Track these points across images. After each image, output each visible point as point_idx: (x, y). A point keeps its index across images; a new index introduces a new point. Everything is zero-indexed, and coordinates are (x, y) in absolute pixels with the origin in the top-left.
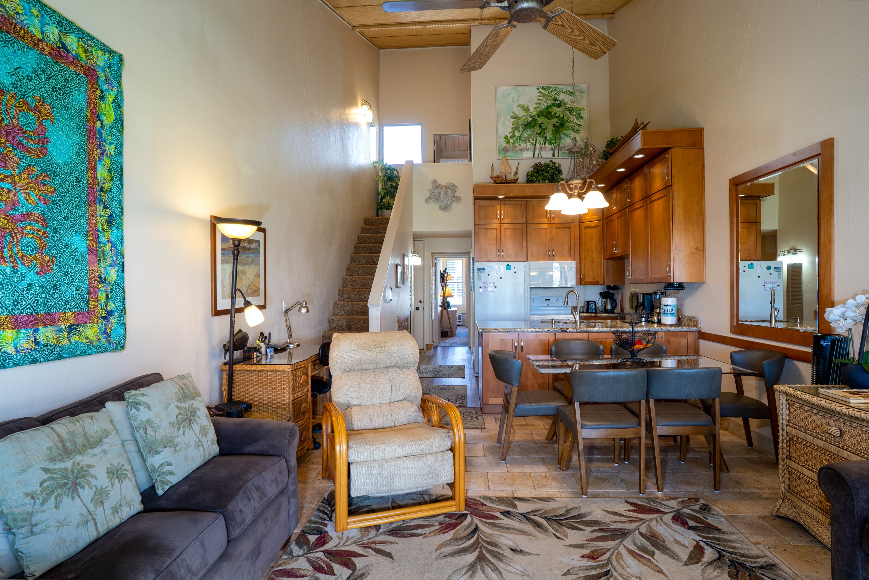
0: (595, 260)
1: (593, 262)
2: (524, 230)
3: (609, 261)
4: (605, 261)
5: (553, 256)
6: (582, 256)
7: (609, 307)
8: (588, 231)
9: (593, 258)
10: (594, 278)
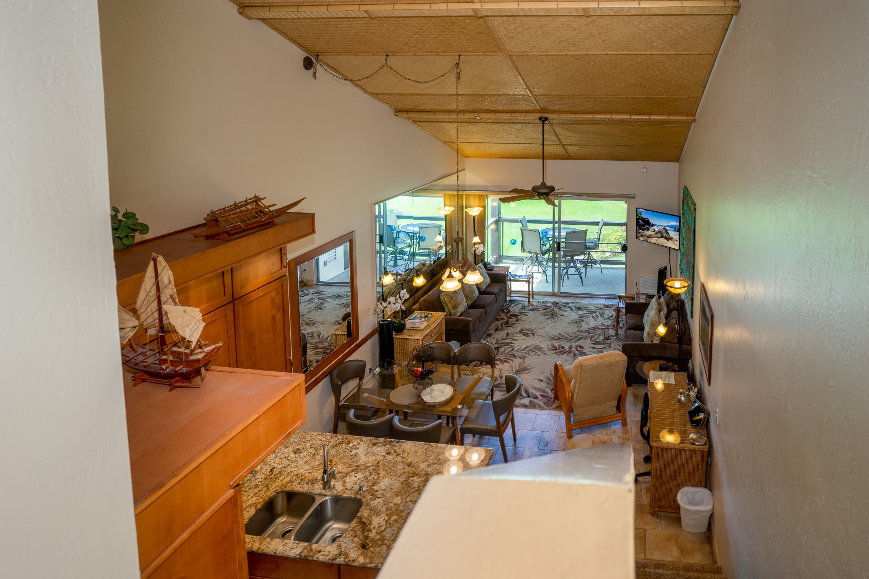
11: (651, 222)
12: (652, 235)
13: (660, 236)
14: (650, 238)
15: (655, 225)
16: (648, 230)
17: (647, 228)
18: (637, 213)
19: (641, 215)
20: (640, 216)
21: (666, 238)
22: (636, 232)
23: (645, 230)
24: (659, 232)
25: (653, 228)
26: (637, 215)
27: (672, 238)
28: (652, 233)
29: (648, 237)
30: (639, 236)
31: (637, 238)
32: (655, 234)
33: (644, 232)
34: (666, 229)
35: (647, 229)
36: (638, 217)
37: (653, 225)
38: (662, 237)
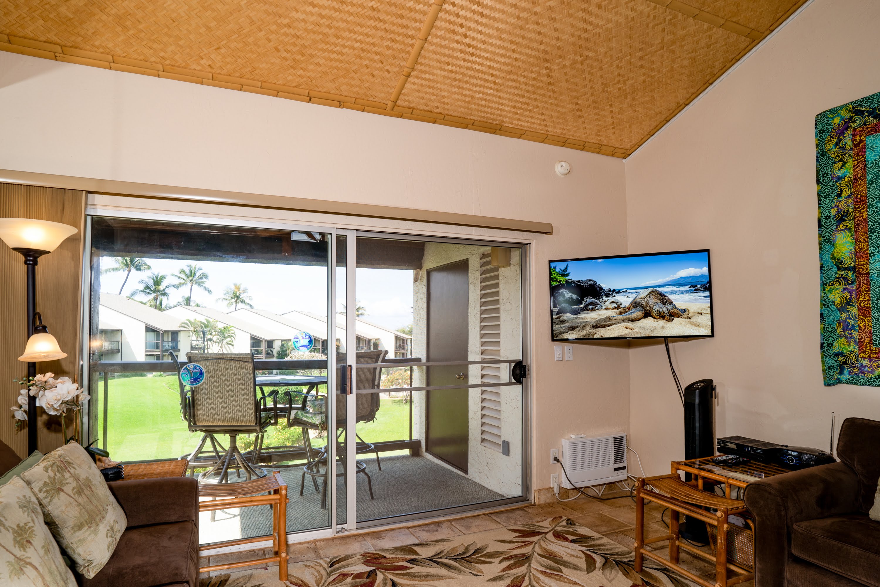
11: (603, 286)
12: (608, 318)
13: (638, 313)
14: (605, 326)
15: (618, 292)
16: (592, 310)
17: (591, 304)
18: (550, 274)
19: (567, 275)
20: (562, 278)
21: (661, 316)
22: (552, 323)
23: (585, 309)
24: (635, 304)
25: (612, 299)
26: (551, 279)
27: (685, 311)
28: (611, 313)
29: (594, 327)
30: (563, 330)
31: (555, 338)
32: (621, 313)
33: (580, 316)
34: (661, 294)
35: (593, 307)
36: (554, 284)
37: (610, 293)
38: (647, 315)
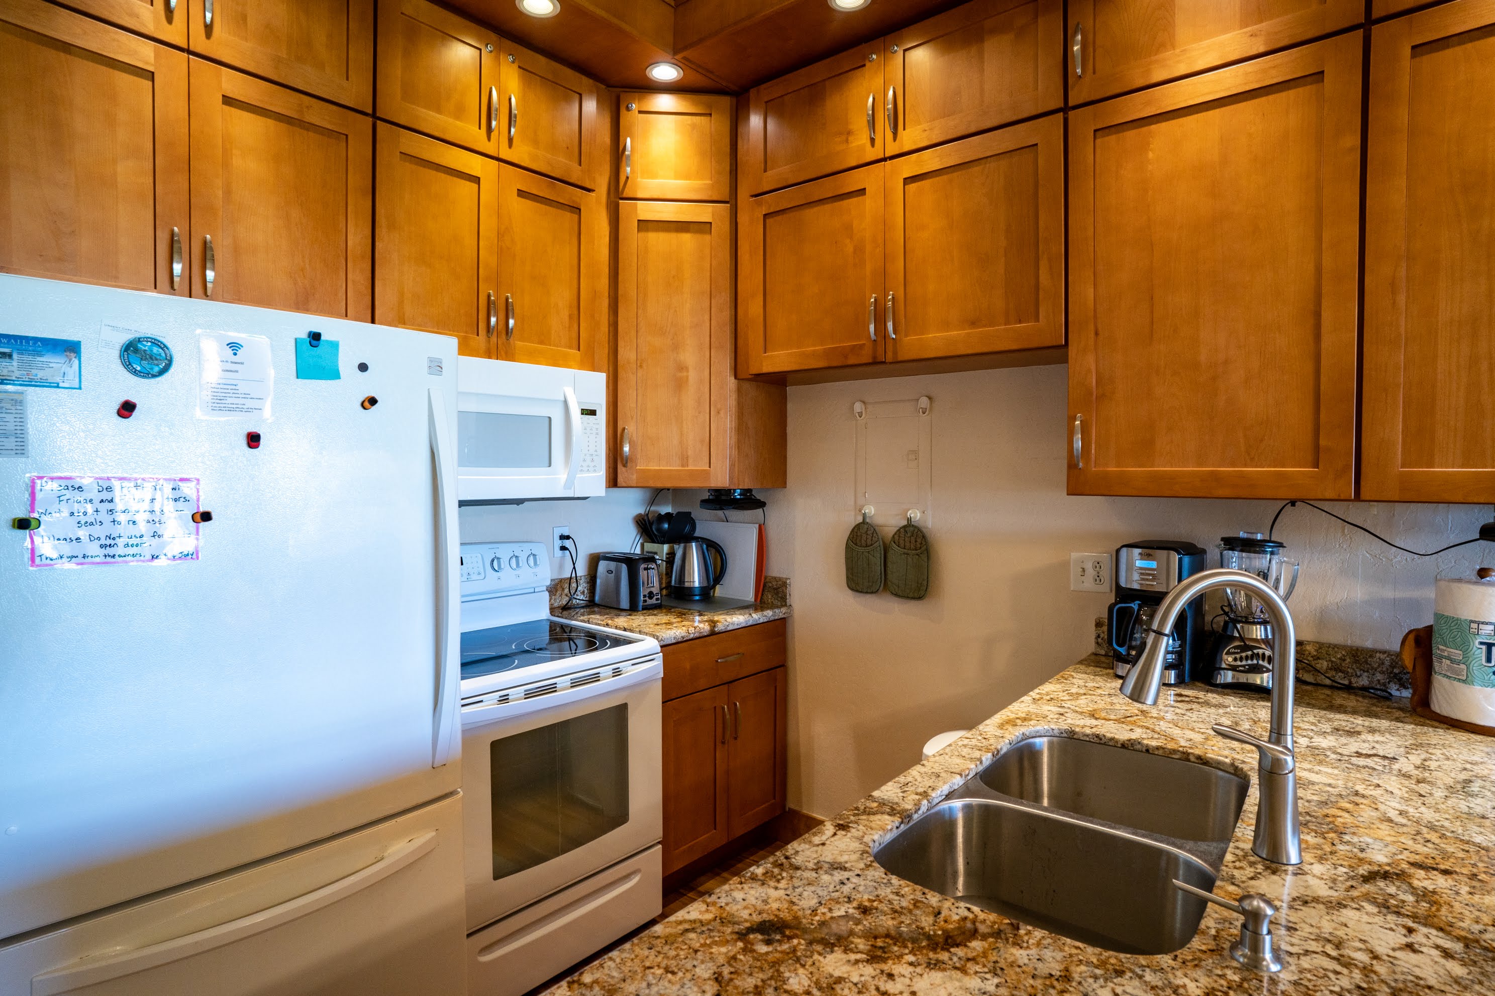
0: (692, 375)
1: (679, 384)
2: (359, 149)
3: (746, 385)
4: (731, 382)
5: (508, 331)
6: (626, 353)
7: (695, 578)
8: (657, 240)
9: (682, 368)
10: (684, 460)
